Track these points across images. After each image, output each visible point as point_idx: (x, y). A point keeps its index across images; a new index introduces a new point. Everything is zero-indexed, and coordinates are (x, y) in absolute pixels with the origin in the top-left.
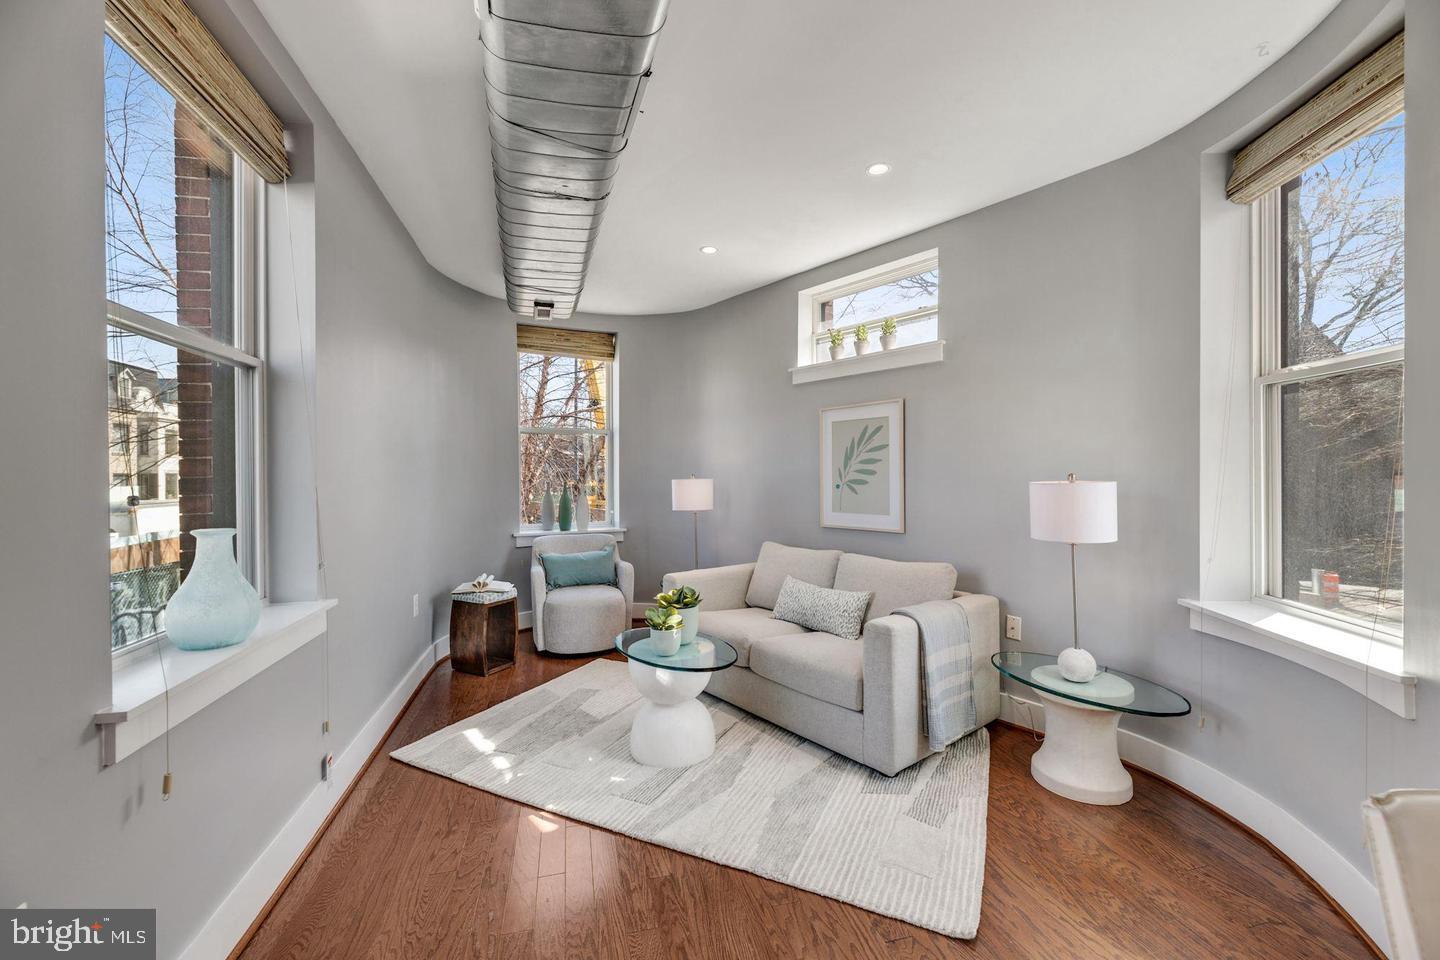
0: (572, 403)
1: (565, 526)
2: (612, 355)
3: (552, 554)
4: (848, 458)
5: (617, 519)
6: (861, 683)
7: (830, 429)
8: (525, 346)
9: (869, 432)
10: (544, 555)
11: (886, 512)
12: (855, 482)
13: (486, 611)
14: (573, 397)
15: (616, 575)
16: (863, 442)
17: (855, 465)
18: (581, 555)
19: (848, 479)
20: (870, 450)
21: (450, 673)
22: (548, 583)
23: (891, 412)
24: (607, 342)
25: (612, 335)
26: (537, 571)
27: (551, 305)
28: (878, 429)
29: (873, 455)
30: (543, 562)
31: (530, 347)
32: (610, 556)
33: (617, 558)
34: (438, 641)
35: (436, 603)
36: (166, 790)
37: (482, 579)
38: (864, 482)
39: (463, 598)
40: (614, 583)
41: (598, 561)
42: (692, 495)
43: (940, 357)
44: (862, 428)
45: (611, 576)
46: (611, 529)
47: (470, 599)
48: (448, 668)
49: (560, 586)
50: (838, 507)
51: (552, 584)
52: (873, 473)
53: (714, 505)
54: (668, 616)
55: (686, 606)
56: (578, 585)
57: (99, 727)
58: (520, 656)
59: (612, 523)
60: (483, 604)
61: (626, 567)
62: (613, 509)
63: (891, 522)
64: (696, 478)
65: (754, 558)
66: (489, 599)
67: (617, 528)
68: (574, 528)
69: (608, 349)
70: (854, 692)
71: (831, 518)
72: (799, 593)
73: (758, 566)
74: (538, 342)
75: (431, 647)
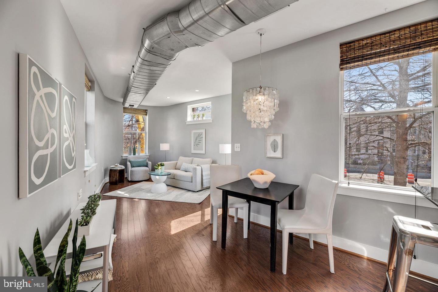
0: (131, 122)
1: (134, 154)
2: (146, 115)
3: (131, 160)
4: (196, 139)
5: (147, 153)
6: (192, 177)
7: (193, 133)
8: (125, 112)
9: (200, 135)
10: (130, 160)
11: (202, 150)
12: (197, 144)
13: (118, 171)
14: (132, 120)
15: (147, 165)
16: (198, 137)
17: (197, 141)
18: (139, 160)
19: (196, 143)
20: (200, 138)
21: (109, 186)
22: (131, 166)
23: (203, 131)
24: (145, 112)
25: (146, 110)
26: (129, 163)
27: (133, 106)
28: (201, 134)
29: (200, 139)
30: (130, 161)
31: (126, 112)
32: (146, 160)
33: (147, 161)
34: (105, 179)
35: (105, 171)
36: (89, 182)
37: (117, 164)
38: (199, 144)
39: (113, 169)
40: (147, 166)
41: (143, 161)
42: (164, 147)
43: (211, 122)
44: (199, 134)
45: (146, 165)
46: (146, 155)
47: (114, 169)
48: (108, 184)
49: (134, 167)
50: (194, 149)
51: (132, 166)
52: (200, 143)
53: (170, 149)
54: (158, 167)
55: (162, 166)
56: (138, 167)
57: (84, 172)
58: (125, 182)
59: (146, 154)
60: (117, 170)
61: (150, 163)
62: (146, 150)
63: (203, 152)
64: (166, 143)
65: (178, 160)
66: (119, 169)
67: (147, 155)
68: (137, 154)
69: (145, 114)
70: (191, 179)
71: (193, 151)
72: (185, 165)
73: (178, 161)
74: (128, 112)
75: (104, 180)
